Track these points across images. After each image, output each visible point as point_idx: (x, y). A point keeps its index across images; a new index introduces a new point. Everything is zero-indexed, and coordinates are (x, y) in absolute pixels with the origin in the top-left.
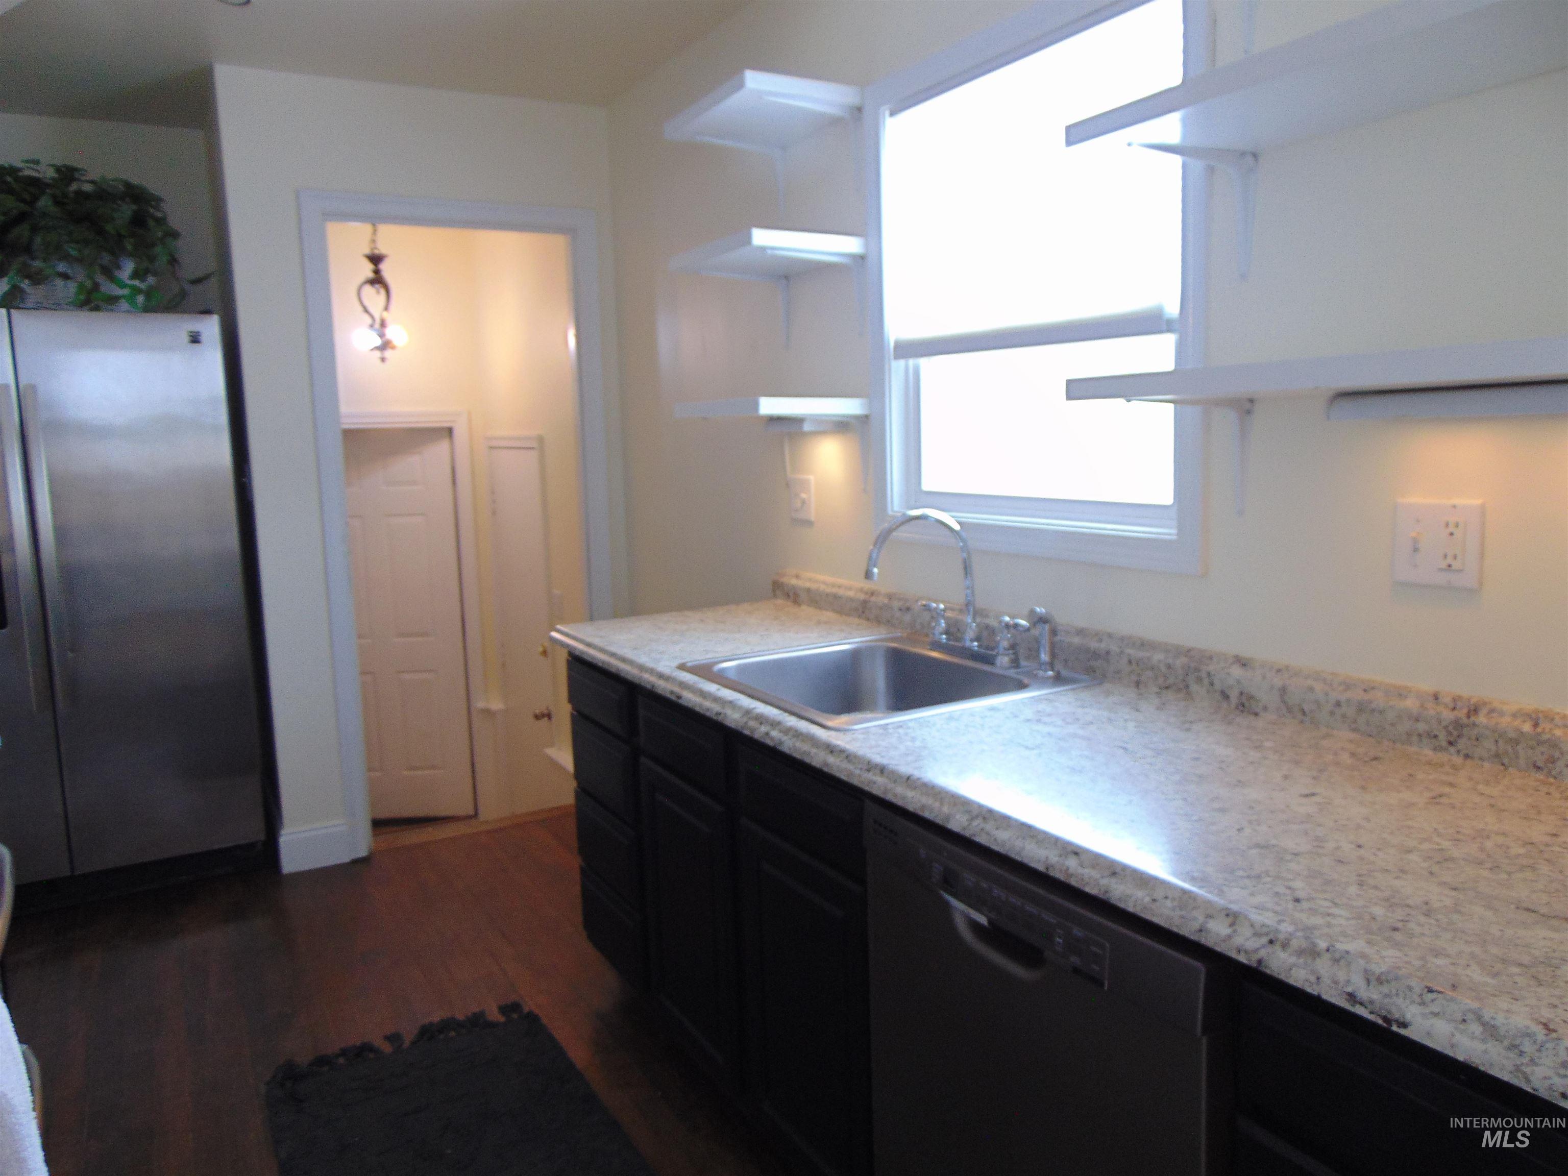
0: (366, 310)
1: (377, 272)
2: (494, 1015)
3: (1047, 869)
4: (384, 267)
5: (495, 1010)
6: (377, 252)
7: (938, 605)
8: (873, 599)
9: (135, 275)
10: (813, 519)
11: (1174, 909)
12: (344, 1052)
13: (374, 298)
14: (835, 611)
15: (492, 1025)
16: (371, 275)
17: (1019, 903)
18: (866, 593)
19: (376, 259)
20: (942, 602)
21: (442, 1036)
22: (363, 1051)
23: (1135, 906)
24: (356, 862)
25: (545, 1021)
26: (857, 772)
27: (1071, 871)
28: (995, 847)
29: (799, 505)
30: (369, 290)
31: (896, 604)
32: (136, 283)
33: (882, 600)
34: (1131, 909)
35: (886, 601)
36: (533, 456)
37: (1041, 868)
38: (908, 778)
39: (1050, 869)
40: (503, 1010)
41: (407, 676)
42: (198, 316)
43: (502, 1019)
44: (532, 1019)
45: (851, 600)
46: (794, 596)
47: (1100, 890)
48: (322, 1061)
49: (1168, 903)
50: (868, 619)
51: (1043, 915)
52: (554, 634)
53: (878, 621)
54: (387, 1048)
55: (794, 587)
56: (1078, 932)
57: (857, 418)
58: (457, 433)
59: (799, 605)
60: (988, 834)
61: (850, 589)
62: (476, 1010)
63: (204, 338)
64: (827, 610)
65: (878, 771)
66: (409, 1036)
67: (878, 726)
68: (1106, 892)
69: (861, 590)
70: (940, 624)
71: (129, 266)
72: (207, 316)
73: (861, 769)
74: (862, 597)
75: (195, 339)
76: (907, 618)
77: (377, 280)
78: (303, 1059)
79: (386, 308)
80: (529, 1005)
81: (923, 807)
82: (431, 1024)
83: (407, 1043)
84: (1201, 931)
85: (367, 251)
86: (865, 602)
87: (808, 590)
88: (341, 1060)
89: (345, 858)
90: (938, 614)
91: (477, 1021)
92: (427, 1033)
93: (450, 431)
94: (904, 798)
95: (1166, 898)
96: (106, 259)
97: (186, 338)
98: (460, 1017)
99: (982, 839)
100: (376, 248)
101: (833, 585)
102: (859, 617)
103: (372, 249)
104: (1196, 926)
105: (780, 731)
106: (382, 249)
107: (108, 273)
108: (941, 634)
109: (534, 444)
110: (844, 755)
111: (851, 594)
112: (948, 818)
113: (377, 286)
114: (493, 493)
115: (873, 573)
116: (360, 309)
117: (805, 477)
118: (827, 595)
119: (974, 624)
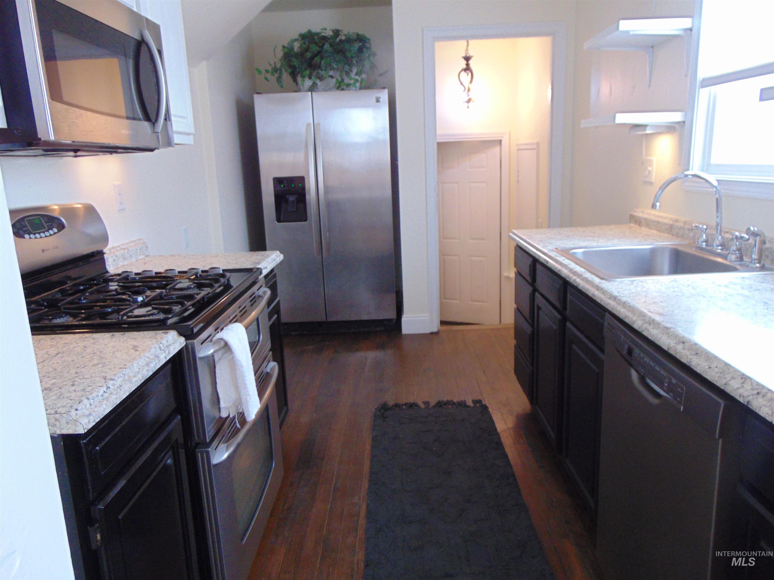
0: (462, 84)
1: (468, 65)
2: (470, 403)
3: (668, 349)
4: (471, 62)
5: (471, 401)
6: (468, 55)
7: (703, 226)
8: (676, 224)
9: (357, 74)
10: (653, 180)
11: (717, 373)
12: (406, 404)
13: (465, 77)
14: (657, 230)
15: (468, 407)
16: (465, 66)
17: (653, 365)
18: (674, 221)
19: (467, 59)
20: (705, 224)
21: (445, 406)
22: (412, 406)
23: (700, 370)
24: (432, 333)
25: (490, 410)
26: (605, 299)
27: (678, 351)
28: (650, 338)
29: (647, 172)
30: (463, 74)
31: (687, 227)
32: (357, 77)
33: (680, 224)
34: (698, 371)
35: (682, 225)
36: (535, 152)
37: (666, 348)
38: (624, 303)
39: (670, 349)
40: (474, 402)
41: (473, 258)
42: (381, 90)
43: (472, 405)
44: (485, 408)
45: (665, 224)
46: (638, 221)
47: (687, 361)
48: (397, 405)
49: (716, 370)
50: (673, 235)
51: (662, 372)
52: (511, 234)
53: (677, 235)
54: (422, 406)
55: (639, 218)
56: (674, 381)
57: (678, 123)
58: (503, 142)
59: (641, 226)
60: (648, 331)
61: (666, 218)
62: (463, 399)
63: (381, 100)
64: (653, 229)
65: (613, 299)
66: (433, 403)
67: (629, 280)
68: (690, 362)
69: (671, 219)
70: (702, 237)
71: (355, 70)
72: (383, 90)
73: (607, 298)
74: (671, 222)
75: (378, 100)
76: (691, 234)
77: (468, 69)
78: (391, 403)
79: (471, 82)
80: (486, 402)
81: (626, 316)
82: (443, 401)
83: (431, 406)
84: (726, 384)
85: (464, 55)
86: (672, 226)
87: (646, 219)
88: (404, 407)
89: (428, 331)
90: (702, 231)
91: (462, 404)
92: (440, 404)
93: (501, 141)
94: (619, 312)
95: (717, 367)
96: (347, 67)
97: (375, 100)
98: (455, 401)
99: (645, 333)
100: (467, 53)
101: (658, 217)
102: (669, 233)
103: (466, 54)
104: (724, 381)
105: (581, 279)
106: (470, 53)
107: (348, 74)
108: (703, 242)
109: (535, 147)
110: (602, 291)
111: (666, 221)
112: (634, 322)
113: (467, 72)
114: (518, 172)
115: (656, 206)
116: (459, 83)
117: (650, 158)
118: (654, 221)
119: (720, 237)
